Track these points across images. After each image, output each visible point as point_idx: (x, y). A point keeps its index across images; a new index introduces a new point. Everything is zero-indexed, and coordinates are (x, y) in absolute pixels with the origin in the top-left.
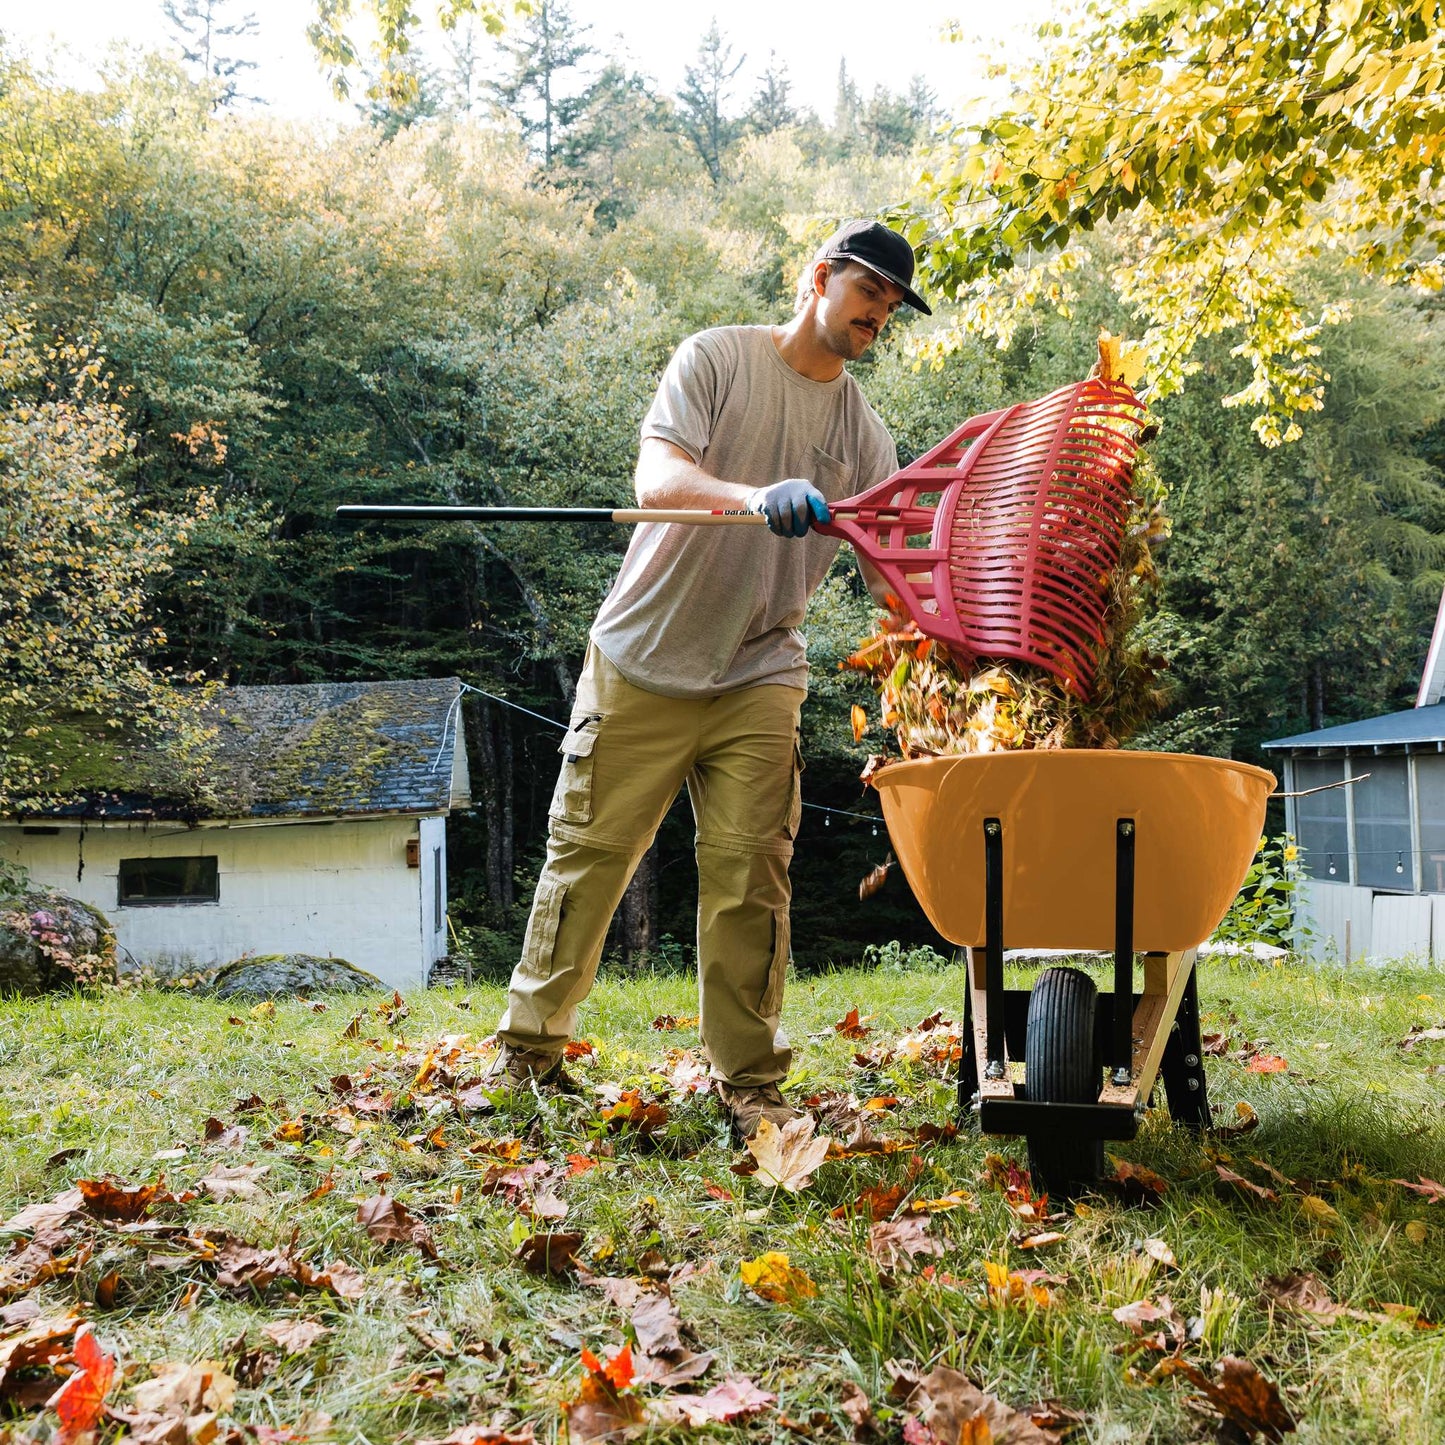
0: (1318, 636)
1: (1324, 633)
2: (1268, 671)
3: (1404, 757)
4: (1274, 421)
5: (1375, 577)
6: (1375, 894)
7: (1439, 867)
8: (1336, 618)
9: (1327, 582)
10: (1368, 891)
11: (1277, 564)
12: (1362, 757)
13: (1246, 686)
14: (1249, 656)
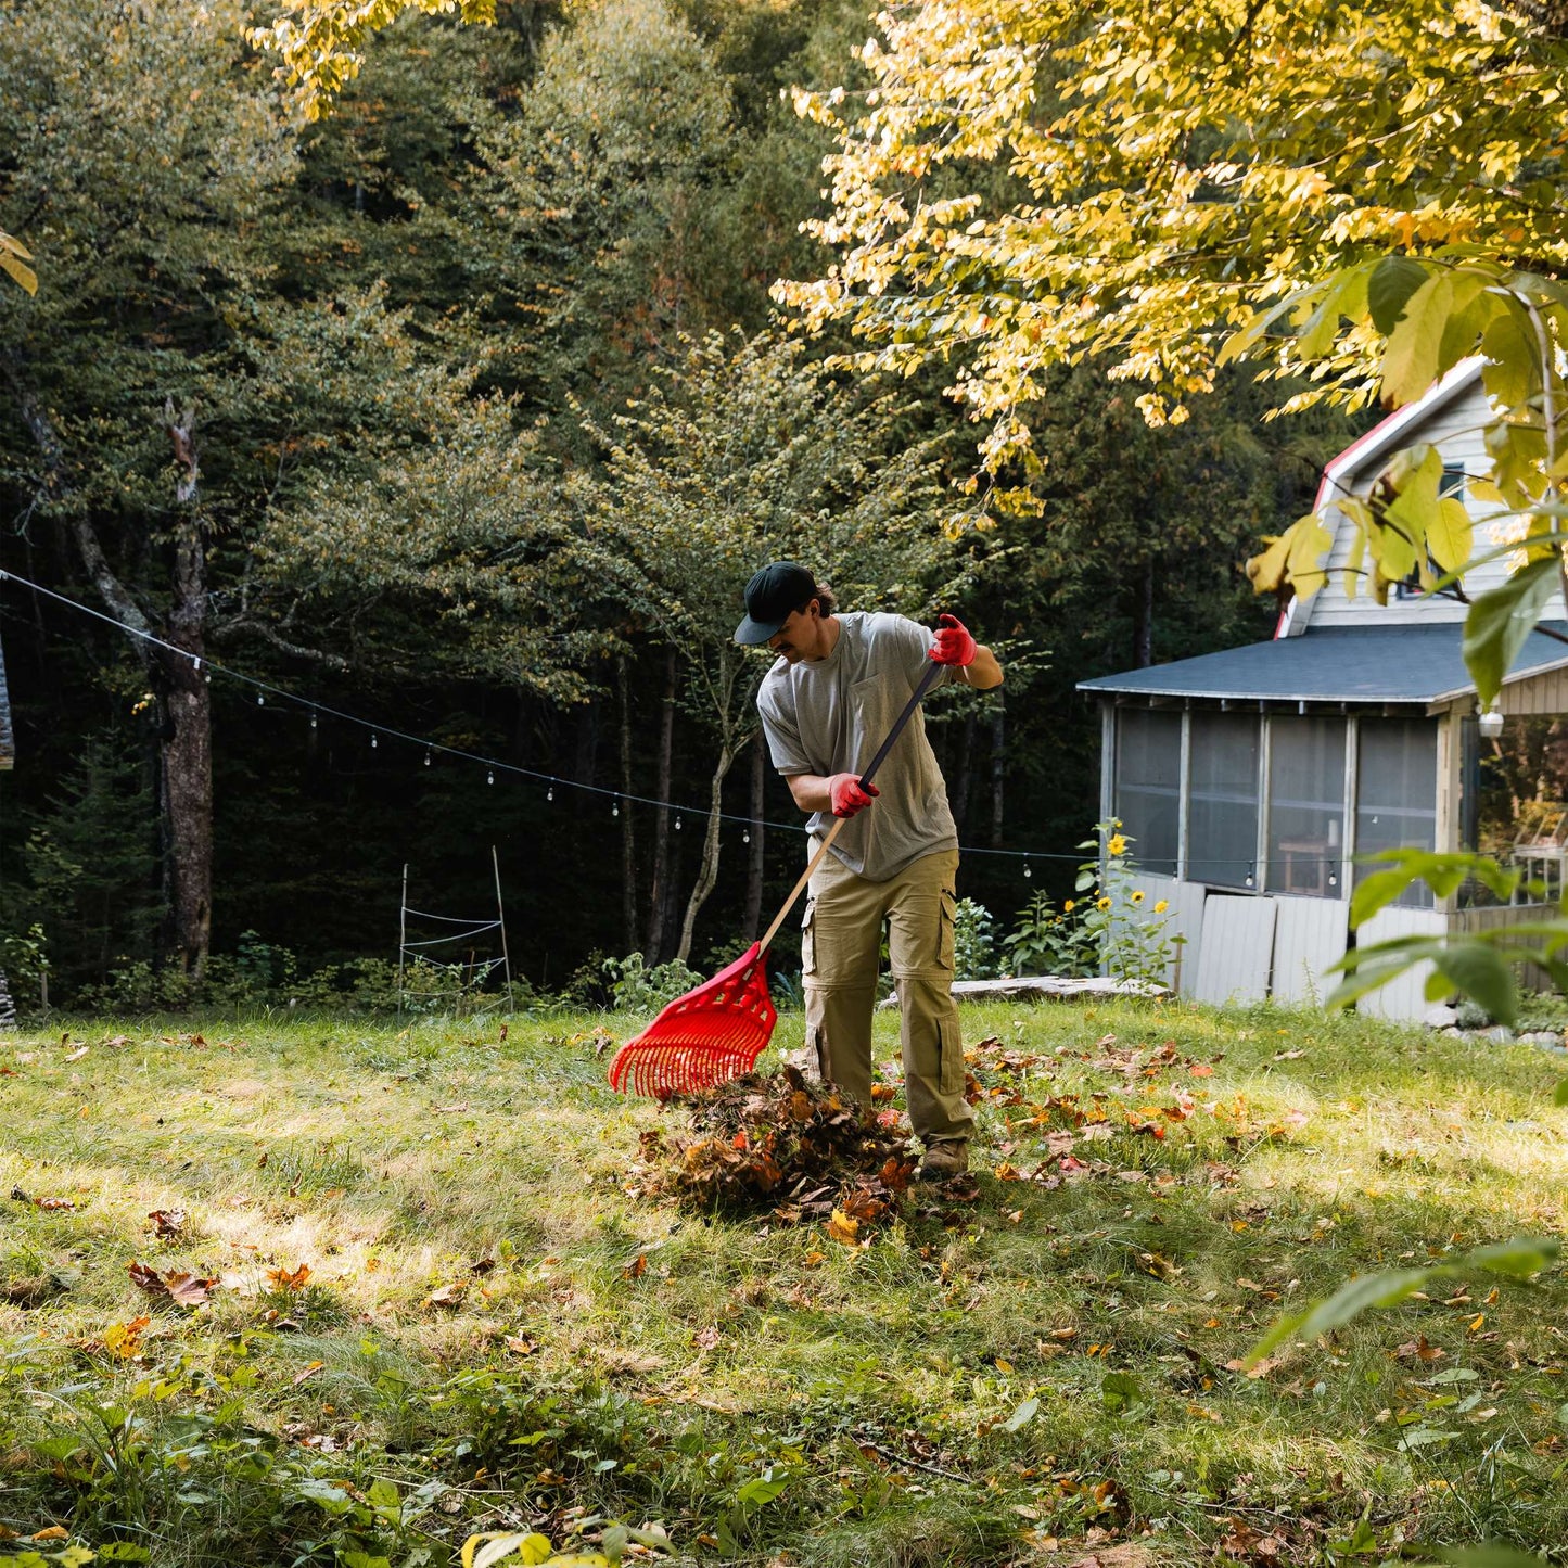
0: (1155, 528)
1: (1161, 523)
2: (1089, 576)
3: (1257, 716)
4: (1161, 400)
5: (1236, 447)
6: (1209, 892)
7: (1289, 858)
8: (1180, 506)
9: (1173, 453)
10: (1200, 889)
11: (1109, 425)
12: (1205, 712)
13: (1058, 597)
14: (1065, 555)
